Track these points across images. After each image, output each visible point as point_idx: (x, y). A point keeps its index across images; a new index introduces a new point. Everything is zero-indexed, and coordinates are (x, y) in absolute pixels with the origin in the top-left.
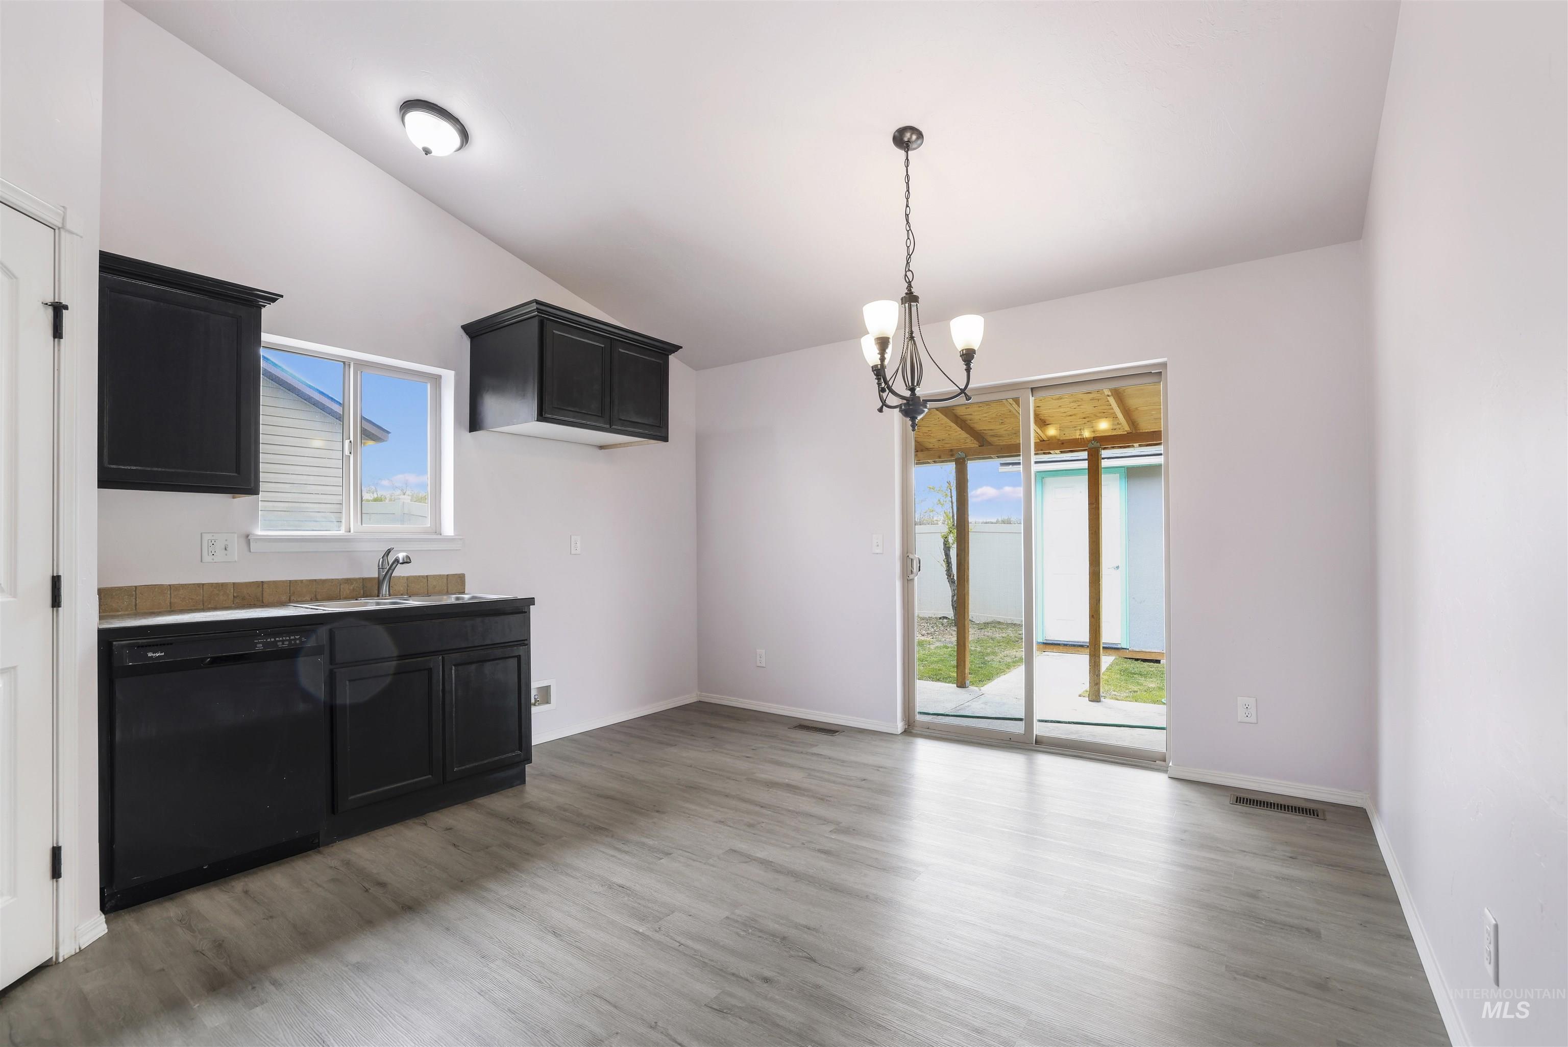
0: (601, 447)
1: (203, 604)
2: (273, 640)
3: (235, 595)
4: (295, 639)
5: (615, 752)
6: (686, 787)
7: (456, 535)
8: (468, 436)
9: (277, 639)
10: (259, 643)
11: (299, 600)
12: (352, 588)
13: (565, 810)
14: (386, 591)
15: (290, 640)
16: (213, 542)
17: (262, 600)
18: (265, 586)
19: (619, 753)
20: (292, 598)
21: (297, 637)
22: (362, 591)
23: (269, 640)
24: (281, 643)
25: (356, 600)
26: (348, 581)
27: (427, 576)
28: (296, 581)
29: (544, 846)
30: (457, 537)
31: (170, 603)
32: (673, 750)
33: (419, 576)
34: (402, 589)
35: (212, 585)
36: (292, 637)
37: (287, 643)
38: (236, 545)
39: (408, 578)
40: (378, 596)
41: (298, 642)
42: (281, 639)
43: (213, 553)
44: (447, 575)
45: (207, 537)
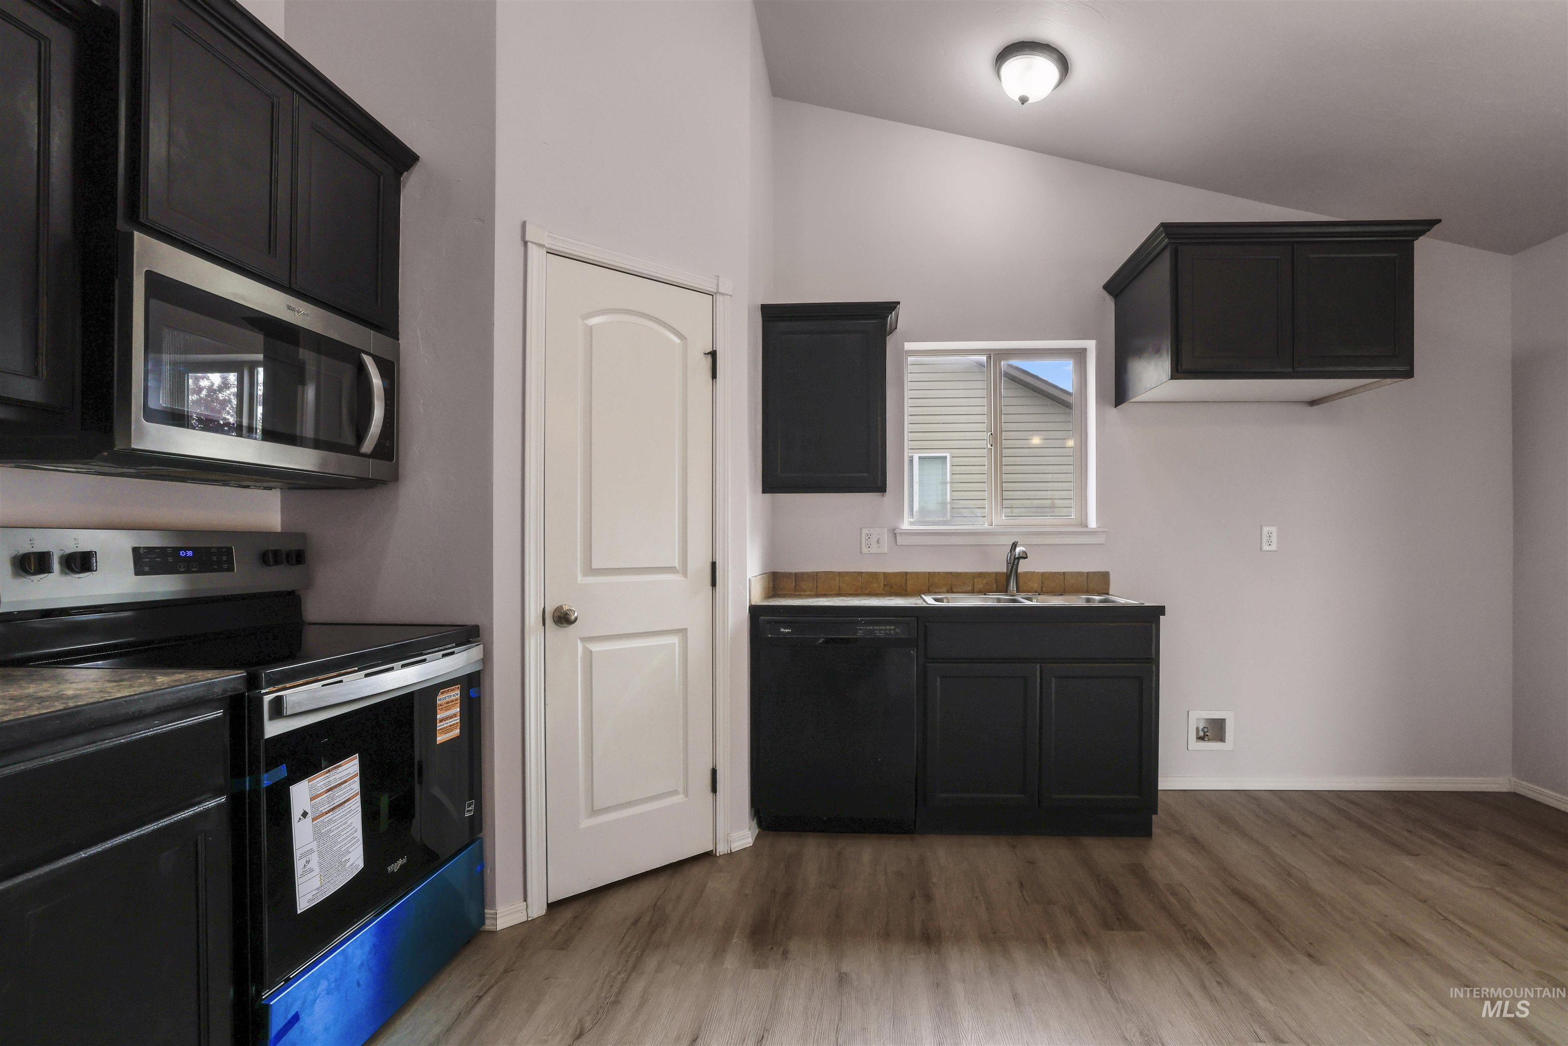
0: (1313, 403)
1: (862, 590)
2: (871, 628)
3: (885, 583)
4: (890, 630)
5: (1304, 834)
6: (1392, 935)
7: (1099, 528)
8: (1113, 413)
9: (875, 627)
10: (861, 630)
11: (937, 591)
12: (984, 582)
13: (1174, 894)
14: (1013, 588)
15: (886, 630)
16: (869, 536)
17: (906, 590)
18: (909, 576)
19: (1310, 837)
20: (931, 589)
21: (893, 627)
22: (995, 586)
23: (868, 628)
24: (878, 632)
25: (985, 594)
26: (981, 575)
27: (1064, 573)
28: (934, 573)
29: (1112, 932)
30: (1100, 530)
31: (839, 587)
32: (1407, 861)
33: (1055, 573)
34: (1036, 585)
35: (868, 573)
36: (888, 627)
37: (883, 632)
38: (886, 537)
39: (1043, 574)
40: (1006, 592)
41: (892, 632)
42: (878, 628)
43: (869, 545)
44: (1088, 573)
45: (865, 531)
